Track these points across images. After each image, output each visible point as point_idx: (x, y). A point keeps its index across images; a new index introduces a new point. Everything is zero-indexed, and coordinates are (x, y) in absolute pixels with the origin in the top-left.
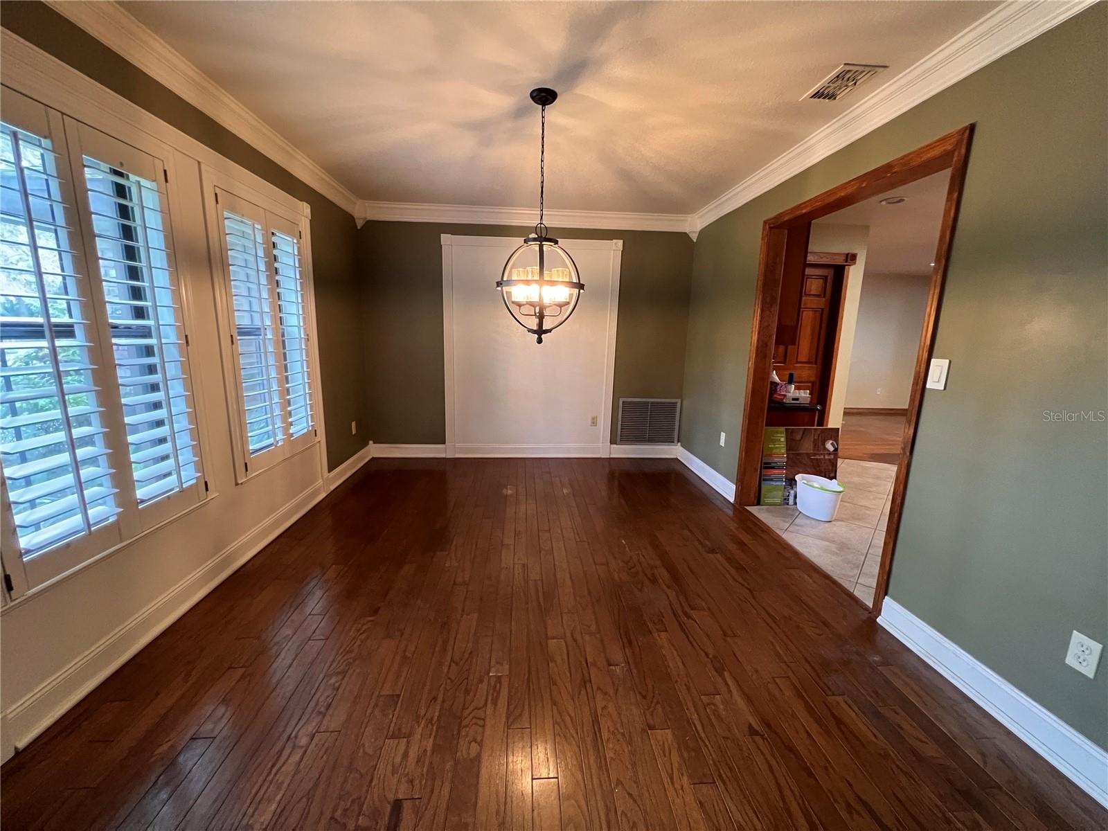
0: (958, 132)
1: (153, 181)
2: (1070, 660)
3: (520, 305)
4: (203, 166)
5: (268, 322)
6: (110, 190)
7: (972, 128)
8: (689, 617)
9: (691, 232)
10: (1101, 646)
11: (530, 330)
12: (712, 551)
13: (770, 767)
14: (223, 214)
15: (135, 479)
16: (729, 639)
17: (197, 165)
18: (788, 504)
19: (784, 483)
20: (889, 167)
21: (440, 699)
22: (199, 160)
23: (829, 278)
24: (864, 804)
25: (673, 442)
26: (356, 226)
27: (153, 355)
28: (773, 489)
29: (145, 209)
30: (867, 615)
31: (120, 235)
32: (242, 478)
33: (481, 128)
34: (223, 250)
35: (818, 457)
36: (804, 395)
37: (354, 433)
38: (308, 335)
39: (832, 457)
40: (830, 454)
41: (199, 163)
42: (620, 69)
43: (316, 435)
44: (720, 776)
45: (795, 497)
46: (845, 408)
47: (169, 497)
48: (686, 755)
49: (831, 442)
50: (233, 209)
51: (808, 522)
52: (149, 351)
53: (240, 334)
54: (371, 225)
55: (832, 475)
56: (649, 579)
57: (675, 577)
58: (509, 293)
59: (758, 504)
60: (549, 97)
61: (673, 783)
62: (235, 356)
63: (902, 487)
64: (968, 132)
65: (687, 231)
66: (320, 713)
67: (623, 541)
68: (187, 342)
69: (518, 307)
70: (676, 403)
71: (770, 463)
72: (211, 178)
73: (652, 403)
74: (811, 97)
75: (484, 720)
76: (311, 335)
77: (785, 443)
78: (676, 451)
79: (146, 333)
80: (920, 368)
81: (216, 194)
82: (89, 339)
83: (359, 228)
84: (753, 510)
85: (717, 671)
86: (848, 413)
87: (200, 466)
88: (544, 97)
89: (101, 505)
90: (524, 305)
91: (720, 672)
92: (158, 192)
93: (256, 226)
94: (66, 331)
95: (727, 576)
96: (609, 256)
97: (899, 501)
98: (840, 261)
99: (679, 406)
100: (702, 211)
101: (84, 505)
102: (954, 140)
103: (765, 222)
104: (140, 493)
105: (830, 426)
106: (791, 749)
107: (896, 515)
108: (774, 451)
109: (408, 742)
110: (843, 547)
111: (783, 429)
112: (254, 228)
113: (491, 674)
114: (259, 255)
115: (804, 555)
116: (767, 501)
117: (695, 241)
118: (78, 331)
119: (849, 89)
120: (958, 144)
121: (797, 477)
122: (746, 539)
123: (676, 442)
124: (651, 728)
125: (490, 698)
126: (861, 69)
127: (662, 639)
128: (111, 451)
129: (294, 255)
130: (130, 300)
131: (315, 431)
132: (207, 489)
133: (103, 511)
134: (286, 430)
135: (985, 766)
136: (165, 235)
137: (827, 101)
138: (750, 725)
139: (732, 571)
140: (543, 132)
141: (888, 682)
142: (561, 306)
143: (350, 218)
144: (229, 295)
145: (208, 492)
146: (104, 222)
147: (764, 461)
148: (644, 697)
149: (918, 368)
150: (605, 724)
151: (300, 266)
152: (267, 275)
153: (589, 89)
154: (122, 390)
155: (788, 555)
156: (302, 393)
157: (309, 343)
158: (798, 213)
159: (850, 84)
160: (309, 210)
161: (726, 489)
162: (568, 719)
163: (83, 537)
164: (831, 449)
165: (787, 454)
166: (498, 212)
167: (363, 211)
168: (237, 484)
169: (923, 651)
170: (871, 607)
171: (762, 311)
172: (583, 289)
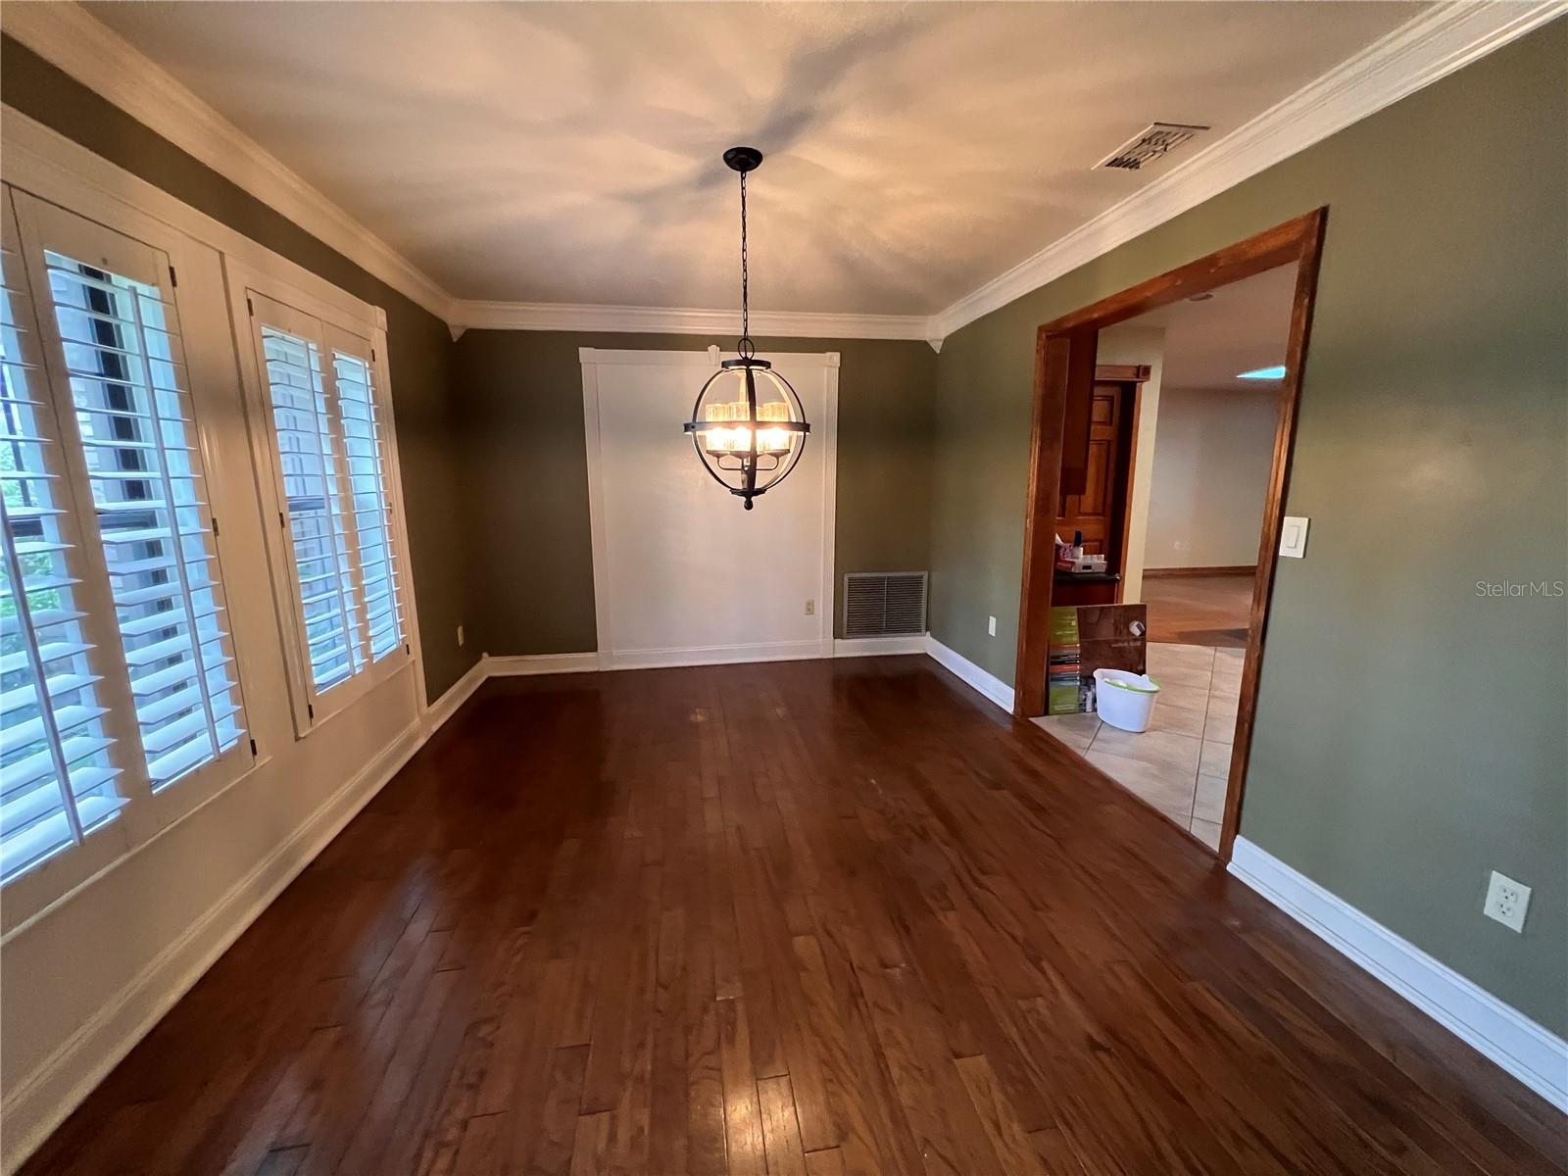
0: (1305, 218)
1: (153, 285)
2: (1490, 910)
3: (718, 455)
4: (228, 259)
5: (333, 490)
6: (81, 301)
7: (1324, 213)
8: (980, 885)
9: (932, 340)
10: (1529, 889)
11: (734, 491)
12: (997, 786)
13: (1126, 1095)
14: (261, 330)
15: (146, 748)
16: (1041, 914)
17: (218, 257)
18: (1085, 711)
19: (1078, 683)
20: (1211, 260)
21: (650, 1044)
22: (221, 249)
23: (1116, 398)
24: (1259, 1136)
25: (920, 631)
26: (451, 339)
27: (160, 553)
28: (1065, 692)
29: (146, 329)
30: (1211, 863)
31: (99, 367)
32: (304, 731)
33: (648, 202)
34: (263, 385)
35: (1120, 645)
36: (1099, 561)
37: (461, 643)
38: (390, 505)
39: (1139, 644)
40: (1136, 640)
41: (221, 254)
42: (854, 125)
43: (408, 653)
44: (1062, 1116)
45: (1094, 700)
46: (1144, 570)
47: (197, 771)
48: (1010, 1089)
49: (1136, 623)
50: (275, 323)
51: (1114, 734)
52: (153, 548)
53: (293, 508)
54: (471, 334)
55: (1140, 667)
56: (917, 834)
57: (954, 831)
58: (703, 438)
59: (1046, 713)
60: (751, 160)
61: (1000, 1134)
62: (286, 544)
63: (1252, 690)
64: (1318, 219)
65: (927, 340)
66: (471, 1087)
67: (873, 781)
68: (216, 529)
69: (716, 459)
70: (921, 577)
71: (1058, 657)
72: (240, 279)
73: (888, 578)
74: (1108, 165)
75: (720, 1070)
76: (395, 504)
77: (1077, 628)
78: (924, 644)
79: (147, 520)
80: (1269, 529)
81: (249, 301)
82: (66, 537)
83: (455, 340)
84: (1041, 722)
85: (1031, 961)
86: (1149, 576)
87: (243, 719)
88: (744, 159)
89: (94, 795)
90: (723, 455)
91: (1036, 962)
92: (163, 302)
93: (310, 346)
94: (30, 528)
95: (1023, 821)
96: (822, 375)
97: (1249, 707)
98: (1129, 376)
99: (925, 578)
100: (951, 310)
101: (70, 797)
102: (1302, 227)
103: (1040, 329)
104: (154, 769)
105: (1126, 602)
106: (1149, 1066)
107: (1246, 725)
108: (1064, 640)
109: (613, 1118)
110: (1167, 767)
111: (1074, 609)
112: (308, 349)
113: (718, 999)
114: (316, 390)
115: (1117, 783)
116: (1057, 708)
117: (938, 352)
118: (49, 528)
119: (1157, 155)
120: (1306, 235)
121: (1097, 674)
122: (1038, 764)
123: (923, 628)
124: (958, 1056)
125: (723, 1036)
126: (1174, 130)
127: (950, 921)
128: (109, 710)
129: (367, 386)
130: (119, 470)
131: (407, 646)
132: (254, 752)
133: (99, 807)
134: (365, 650)
135: (1395, 1060)
136: (175, 368)
137: (1128, 169)
138: (1090, 1038)
139: (1030, 815)
140: (744, 209)
141: (1257, 957)
142: (777, 455)
143: (441, 327)
144: (274, 453)
145: (256, 757)
146: (78, 352)
147: (1051, 654)
148: (939, 1010)
149: (1266, 529)
150: (892, 1055)
151: (375, 402)
152: (328, 419)
153: (809, 151)
154: (120, 613)
155: (1096, 783)
156: (387, 591)
157: (393, 515)
158: (1086, 317)
159: (1158, 149)
160: (384, 319)
161: (1002, 695)
162: (839, 1056)
163: (71, 848)
164: (1137, 632)
165: (1080, 642)
166: (663, 316)
167: (460, 316)
168: (297, 739)
169: (1291, 906)
170: (1217, 850)
171: (1041, 450)
172: (808, 431)
